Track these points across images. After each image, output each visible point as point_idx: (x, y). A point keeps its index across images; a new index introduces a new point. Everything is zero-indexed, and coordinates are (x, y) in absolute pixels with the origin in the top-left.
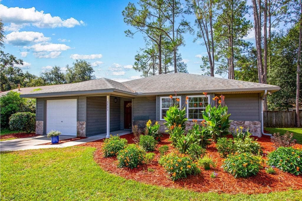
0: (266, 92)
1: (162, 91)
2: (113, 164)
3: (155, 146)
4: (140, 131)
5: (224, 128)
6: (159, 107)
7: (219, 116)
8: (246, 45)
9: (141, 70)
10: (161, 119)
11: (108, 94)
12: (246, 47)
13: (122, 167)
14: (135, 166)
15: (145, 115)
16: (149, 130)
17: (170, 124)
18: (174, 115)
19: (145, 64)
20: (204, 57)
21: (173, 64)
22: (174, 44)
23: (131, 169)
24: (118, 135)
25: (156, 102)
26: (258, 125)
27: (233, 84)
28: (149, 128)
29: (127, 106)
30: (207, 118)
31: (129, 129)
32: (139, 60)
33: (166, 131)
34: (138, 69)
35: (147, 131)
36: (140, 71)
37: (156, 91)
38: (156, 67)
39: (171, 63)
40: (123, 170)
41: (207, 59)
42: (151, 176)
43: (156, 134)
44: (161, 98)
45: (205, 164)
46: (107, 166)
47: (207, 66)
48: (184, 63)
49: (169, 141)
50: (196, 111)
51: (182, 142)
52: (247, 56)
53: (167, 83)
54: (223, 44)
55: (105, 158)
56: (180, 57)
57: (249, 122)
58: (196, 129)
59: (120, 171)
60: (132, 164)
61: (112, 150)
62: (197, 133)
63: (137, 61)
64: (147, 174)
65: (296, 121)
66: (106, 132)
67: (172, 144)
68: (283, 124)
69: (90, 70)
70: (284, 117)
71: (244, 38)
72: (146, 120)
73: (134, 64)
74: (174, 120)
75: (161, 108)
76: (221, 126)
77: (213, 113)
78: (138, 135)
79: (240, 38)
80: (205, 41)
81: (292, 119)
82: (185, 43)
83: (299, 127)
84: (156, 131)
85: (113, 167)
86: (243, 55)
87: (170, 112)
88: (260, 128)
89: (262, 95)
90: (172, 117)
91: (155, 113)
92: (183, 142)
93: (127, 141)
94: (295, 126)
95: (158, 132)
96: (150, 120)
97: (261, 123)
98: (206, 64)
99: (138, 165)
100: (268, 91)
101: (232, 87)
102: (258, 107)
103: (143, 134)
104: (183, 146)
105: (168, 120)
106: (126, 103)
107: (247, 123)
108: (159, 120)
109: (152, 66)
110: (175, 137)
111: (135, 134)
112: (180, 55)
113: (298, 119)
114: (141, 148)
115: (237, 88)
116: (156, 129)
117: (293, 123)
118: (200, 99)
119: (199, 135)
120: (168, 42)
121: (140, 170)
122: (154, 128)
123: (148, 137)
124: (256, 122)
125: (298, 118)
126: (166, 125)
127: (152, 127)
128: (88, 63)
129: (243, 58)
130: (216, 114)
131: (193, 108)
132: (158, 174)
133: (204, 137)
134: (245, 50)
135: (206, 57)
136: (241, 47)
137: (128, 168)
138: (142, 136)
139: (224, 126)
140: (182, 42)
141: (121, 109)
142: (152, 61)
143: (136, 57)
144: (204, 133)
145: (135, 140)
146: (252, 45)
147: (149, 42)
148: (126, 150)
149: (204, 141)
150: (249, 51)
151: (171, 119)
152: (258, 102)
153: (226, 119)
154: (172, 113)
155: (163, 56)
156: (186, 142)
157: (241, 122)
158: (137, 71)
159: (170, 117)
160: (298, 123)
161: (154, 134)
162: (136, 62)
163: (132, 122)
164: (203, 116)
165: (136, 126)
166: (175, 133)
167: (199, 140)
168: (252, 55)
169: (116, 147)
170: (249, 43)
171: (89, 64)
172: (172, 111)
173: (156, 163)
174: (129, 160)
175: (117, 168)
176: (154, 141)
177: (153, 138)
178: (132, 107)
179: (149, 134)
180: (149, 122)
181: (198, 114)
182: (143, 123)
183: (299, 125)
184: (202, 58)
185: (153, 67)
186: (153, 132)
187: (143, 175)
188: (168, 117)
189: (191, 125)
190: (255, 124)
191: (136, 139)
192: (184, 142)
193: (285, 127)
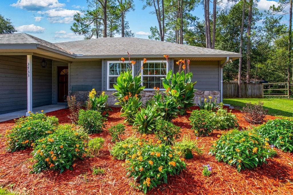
0: (228, 58)
1: (110, 54)
2: (24, 166)
3: (102, 125)
4: (79, 104)
5: (188, 98)
6: (105, 74)
7: (182, 84)
8: (194, 19)
9: (82, 33)
10: (108, 89)
11: (29, 53)
12: (193, 21)
13: (41, 171)
14: (68, 167)
15: (87, 84)
16: (93, 103)
17: (121, 95)
18: (126, 83)
19: (87, 26)
20: (152, 27)
21: (121, 31)
22: (121, 6)
23: (59, 173)
24: (42, 111)
25: (101, 68)
26: (217, 94)
27: (194, 50)
28: (92, 101)
29: (62, 73)
30: (168, 86)
31: (64, 102)
32: (80, 21)
33: (116, 103)
34: (77, 31)
35: (89, 103)
36: (80, 33)
37: (102, 54)
38: (100, 33)
39: (118, 31)
40: (43, 177)
41: (155, 29)
42: (98, 186)
43: (103, 107)
44: (109, 62)
45: (187, 151)
46: (9, 171)
47: (156, 37)
48: (131, 32)
49: (120, 117)
50: (152, 79)
51: (141, 117)
52: (193, 30)
53: (115, 46)
54: (171, 17)
55: (10, 152)
56: (128, 25)
57: (208, 91)
58: (158, 100)
59: (35, 181)
60: (62, 164)
61: (26, 137)
62: (159, 105)
63: (76, 22)
64: (92, 180)
65: (238, 92)
66: (26, 108)
67: (126, 121)
68: (228, 95)
69: (10, 29)
70: (228, 88)
71: (191, 12)
72: (88, 90)
73: (72, 25)
74: (127, 90)
75: (108, 75)
76: (185, 96)
77: (175, 81)
78: (76, 110)
79: (187, 12)
80: (156, 8)
81: (235, 90)
82: (134, 8)
83: (241, 98)
84: (103, 103)
85: (21, 173)
86: (189, 30)
87: (122, 79)
88: (219, 99)
89: (222, 63)
90: (124, 86)
91: (101, 81)
92: (143, 117)
93: (57, 119)
94: (237, 97)
95: (106, 105)
96: (93, 90)
97: (220, 93)
98: (154, 34)
99: (73, 163)
100: (230, 58)
101: (192, 52)
102: (218, 75)
103: (84, 108)
104: (143, 123)
105: (119, 90)
106: (60, 69)
107: (206, 92)
108: (105, 90)
109: (95, 32)
110: (130, 111)
111: (71, 109)
112: (127, 23)
113: (240, 91)
114: (79, 131)
115: (198, 53)
116: (103, 102)
117: (236, 94)
118: (157, 65)
119: (163, 107)
120: (114, 6)
121: (78, 174)
122: (100, 100)
123: (92, 113)
124: (216, 91)
125: (240, 89)
126: (117, 95)
127: (97, 99)
128: (6, 20)
129: (189, 32)
130: (180, 81)
131: (149, 75)
132: (113, 180)
133: (169, 110)
134: (192, 23)
135: (154, 28)
136: (189, 21)
137: (54, 173)
138: (81, 112)
139: (188, 95)
140: (131, 5)
141: (53, 77)
142: (96, 27)
143: (76, 17)
144: (169, 104)
145: (72, 118)
146: (199, 20)
147: (92, 3)
148: (50, 138)
149: (168, 114)
150: (195, 25)
151: (123, 88)
152: (218, 70)
153: (191, 87)
154: (125, 81)
155: (108, 22)
156: (147, 118)
157: (201, 92)
158: (77, 34)
159: (121, 85)
160: (240, 94)
161: (99, 107)
162: (76, 24)
163: (69, 93)
164: (163, 84)
165: (73, 98)
166: (130, 105)
167: (163, 114)
168: (198, 30)
169: (35, 132)
170: (196, 17)
171: (8, 21)
172: (124, 78)
173: (105, 155)
174: (55, 157)
175: (30, 174)
176: (101, 118)
177: (99, 114)
178: (69, 74)
179: (93, 108)
180: (92, 91)
181: (155, 82)
182: (84, 94)
183: (240, 95)
184: (151, 28)
185: (97, 33)
186: (99, 105)
187: (83, 186)
188: (119, 85)
189: (146, 96)
190: (214, 94)
191: (73, 116)
192: (145, 118)
193: (229, 98)
